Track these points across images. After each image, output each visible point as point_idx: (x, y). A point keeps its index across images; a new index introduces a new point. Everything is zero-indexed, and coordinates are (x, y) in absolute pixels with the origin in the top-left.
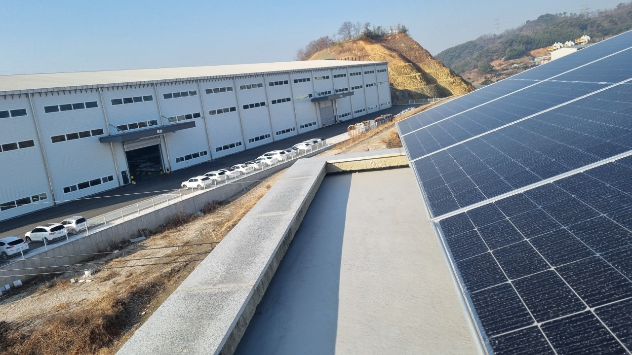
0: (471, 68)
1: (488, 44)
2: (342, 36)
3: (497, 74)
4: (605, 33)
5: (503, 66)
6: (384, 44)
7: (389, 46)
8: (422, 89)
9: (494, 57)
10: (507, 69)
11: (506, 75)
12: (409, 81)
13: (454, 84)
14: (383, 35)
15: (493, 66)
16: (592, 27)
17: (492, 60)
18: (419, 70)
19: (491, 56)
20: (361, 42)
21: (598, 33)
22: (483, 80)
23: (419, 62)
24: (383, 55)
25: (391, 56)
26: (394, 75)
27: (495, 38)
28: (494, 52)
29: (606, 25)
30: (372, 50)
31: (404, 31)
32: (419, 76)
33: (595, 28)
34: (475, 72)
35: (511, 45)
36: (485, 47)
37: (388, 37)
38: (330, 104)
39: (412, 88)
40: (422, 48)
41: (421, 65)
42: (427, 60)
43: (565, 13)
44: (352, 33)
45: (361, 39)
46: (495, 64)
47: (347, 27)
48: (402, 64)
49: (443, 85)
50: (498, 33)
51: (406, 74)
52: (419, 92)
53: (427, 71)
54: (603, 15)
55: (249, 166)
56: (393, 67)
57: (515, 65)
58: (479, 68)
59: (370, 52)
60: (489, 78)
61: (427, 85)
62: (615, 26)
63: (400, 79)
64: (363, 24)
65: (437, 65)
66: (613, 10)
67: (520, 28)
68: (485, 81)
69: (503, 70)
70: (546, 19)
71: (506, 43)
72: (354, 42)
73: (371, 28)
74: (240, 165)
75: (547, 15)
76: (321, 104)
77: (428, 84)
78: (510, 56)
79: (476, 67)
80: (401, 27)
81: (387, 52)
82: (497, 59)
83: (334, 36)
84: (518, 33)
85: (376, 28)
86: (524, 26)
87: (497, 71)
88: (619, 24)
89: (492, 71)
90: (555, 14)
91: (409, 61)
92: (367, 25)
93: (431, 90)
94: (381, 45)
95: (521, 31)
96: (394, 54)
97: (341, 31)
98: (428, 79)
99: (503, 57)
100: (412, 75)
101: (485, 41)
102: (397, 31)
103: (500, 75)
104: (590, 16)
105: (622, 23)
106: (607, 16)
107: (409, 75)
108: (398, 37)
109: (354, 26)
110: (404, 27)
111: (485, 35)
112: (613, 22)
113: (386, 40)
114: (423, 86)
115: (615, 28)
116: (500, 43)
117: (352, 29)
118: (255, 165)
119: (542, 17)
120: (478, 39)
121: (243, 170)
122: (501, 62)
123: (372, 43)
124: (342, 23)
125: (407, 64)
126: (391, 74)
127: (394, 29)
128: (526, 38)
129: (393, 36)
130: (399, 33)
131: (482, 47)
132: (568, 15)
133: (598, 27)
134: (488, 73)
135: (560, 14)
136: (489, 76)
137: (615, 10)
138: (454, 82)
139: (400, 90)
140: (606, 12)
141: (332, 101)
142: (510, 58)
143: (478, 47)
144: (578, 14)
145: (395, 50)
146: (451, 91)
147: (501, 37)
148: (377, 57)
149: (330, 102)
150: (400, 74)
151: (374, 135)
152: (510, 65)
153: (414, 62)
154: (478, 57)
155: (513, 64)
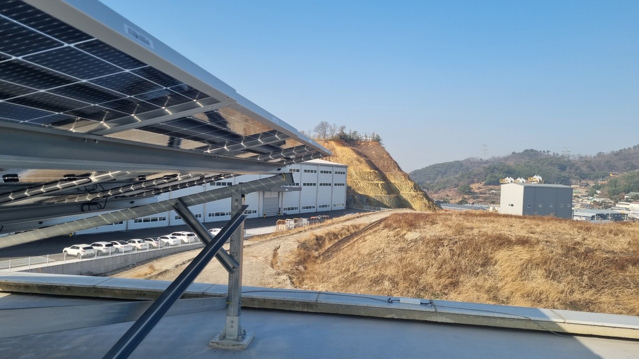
0: (453, 187)
1: (473, 166)
2: (317, 134)
3: (474, 196)
4: (583, 177)
5: (482, 190)
6: (356, 149)
7: (360, 151)
8: (381, 197)
9: (476, 180)
10: (485, 194)
11: (483, 199)
12: (370, 188)
13: (416, 198)
14: (358, 139)
15: (472, 188)
16: (570, 169)
17: (473, 182)
18: (384, 178)
19: (474, 178)
20: (333, 143)
21: (576, 175)
22: (460, 199)
23: (386, 171)
24: (351, 158)
25: (358, 160)
26: (357, 179)
27: (481, 162)
28: (476, 175)
29: (584, 169)
30: (342, 151)
31: (377, 140)
32: (381, 184)
33: (573, 171)
34: (454, 191)
35: (492, 172)
36: (471, 169)
37: (361, 142)
38: (277, 196)
39: (372, 194)
40: (391, 158)
41: (387, 174)
42: (394, 170)
43: (548, 152)
44: (328, 133)
45: (333, 139)
46: (475, 187)
47: (323, 126)
48: (368, 170)
49: (405, 197)
50: (485, 158)
51: (369, 180)
52: (378, 200)
53: (392, 181)
54: (583, 160)
55: (147, 242)
56: (357, 172)
57: (493, 191)
58: (459, 187)
59: (339, 153)
60: (465, 199)
61: (387, 194)
62: (592, 172)
63: (362, 184)
64: (339, 126)
65: (402, 177)
66: (593, 156)
67: (505, 158)
68: (461, 201)
69: (481, 193)
70: (530, 154)
71: (488, 168)
72: (326, 141)
73: (347, 132)
74: (136, 240)
75: (532, 150)
76: (265, 194)
77: (389, 193)
78: (490, 181)
79: (457, 186)
80: (375, 136)
81: (355, 156)
82: (478, 182)
83: (310, 132)
84: (503, 161)
85: (352, 132)
86: (509, 157)
87: (476, 193)
88: (597, 171)
89: (470, 192)
90: (539, 151)
91: (376, 169)
92: (343, 128)
93: (390, 199)
94: (352, 149)
95: (506, 160)
96: (362, 159)
97: (317, 129)
98: (390, 188)
99: (483, 181)
100: (374, 182)
101: (471, 163)
102: (371, 139)
103: (478, 197)
104: (571, 158)
105: (599, 170)
106: (586, 161)
107: (372, 182)
108: (371, 144)
109: (331, 126)
110: (378, 136)
111: (472, 158)
112: (591, 168)
113: (359, 145)
114: (383, 195)
115: (593, 174)
116: (483, 168)
117: (328, 129)
118: (154, 243)
119: (526, 151)
120: (465, 160)
121: (138, 245)
122: (481, 185)
123: (344, 145)
124: (320, 122)
125: (372, 171)
126: (354, 177)
127: (368, 136)
128: (507, 168)
129: (367, 142)
130: (373, 141)
131: (468, 168)
132: (551, 154)
133: (576, 170)
134: (466, 194)
135: (544, 151)
136: (466, 196)
137: (595, 157)
138: (416, 196)
139: (360, 194)
140: (586, 157)
141: (279, 193)
142: (489, 184)
143: (464, 167)
144: (560, 154)
145: (365, 156)
146: (412, 204)
147: (487, 162)
148: (345, 159)
149: (277, 193)
150: (363, 179)
151: (296, 233)
152: (488, 190)
153: (381, 170)
154: (460, 177)
155: (491, 189)
